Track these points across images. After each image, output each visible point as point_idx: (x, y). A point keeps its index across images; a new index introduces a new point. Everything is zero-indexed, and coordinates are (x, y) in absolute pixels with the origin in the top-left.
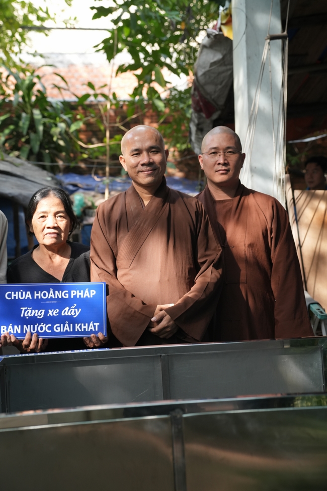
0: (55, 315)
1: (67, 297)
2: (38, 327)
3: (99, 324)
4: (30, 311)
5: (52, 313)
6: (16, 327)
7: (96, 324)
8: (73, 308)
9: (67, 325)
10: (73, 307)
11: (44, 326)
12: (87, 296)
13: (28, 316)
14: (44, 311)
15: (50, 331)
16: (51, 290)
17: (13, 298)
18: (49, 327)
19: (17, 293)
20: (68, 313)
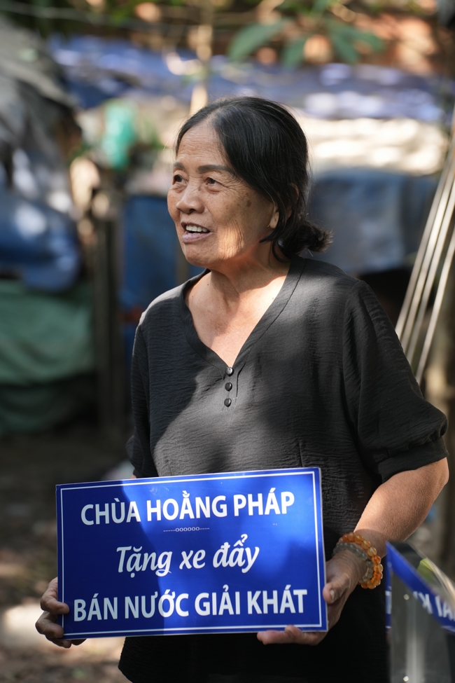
0: (196, 566)
1: (224, 514)
2: (157, 600)
3: (305, 592)
4: (139, 556)
5: (191, 561)
6: (107, 601)
7: (301, 593)
8: (239, 546)
9: (226, 595)
10: (239, 542)
11: (171, 599)
12: (272, 511)
13: (134, 571)
14: (170, 554)
15: (186, 614)
16: (186, 495)
17: (98, 522)
18: (183, 601)
19: (107, 506)
20: (227, 560)
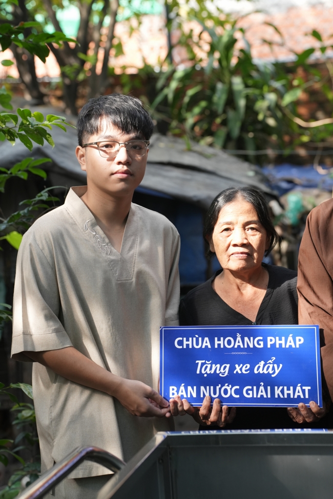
0: (244, 372)
1: (262, 346)
2: (220, 389)
3: (309, 388)
4: (209, 366)
5: (241, 369)
6: (189, 388)
7: (307, 388)
8: (270, 363)
9: (262, 388)
10: (270, 361)
11: (229, 388)
12: (290, 346)
13: (206, 373)
14: (228, 366)
15: (238, 396)
16: (239, 336)
17: (185, 347)
18: (236, 390)
19: (190, 339)
20: (263, 370)
